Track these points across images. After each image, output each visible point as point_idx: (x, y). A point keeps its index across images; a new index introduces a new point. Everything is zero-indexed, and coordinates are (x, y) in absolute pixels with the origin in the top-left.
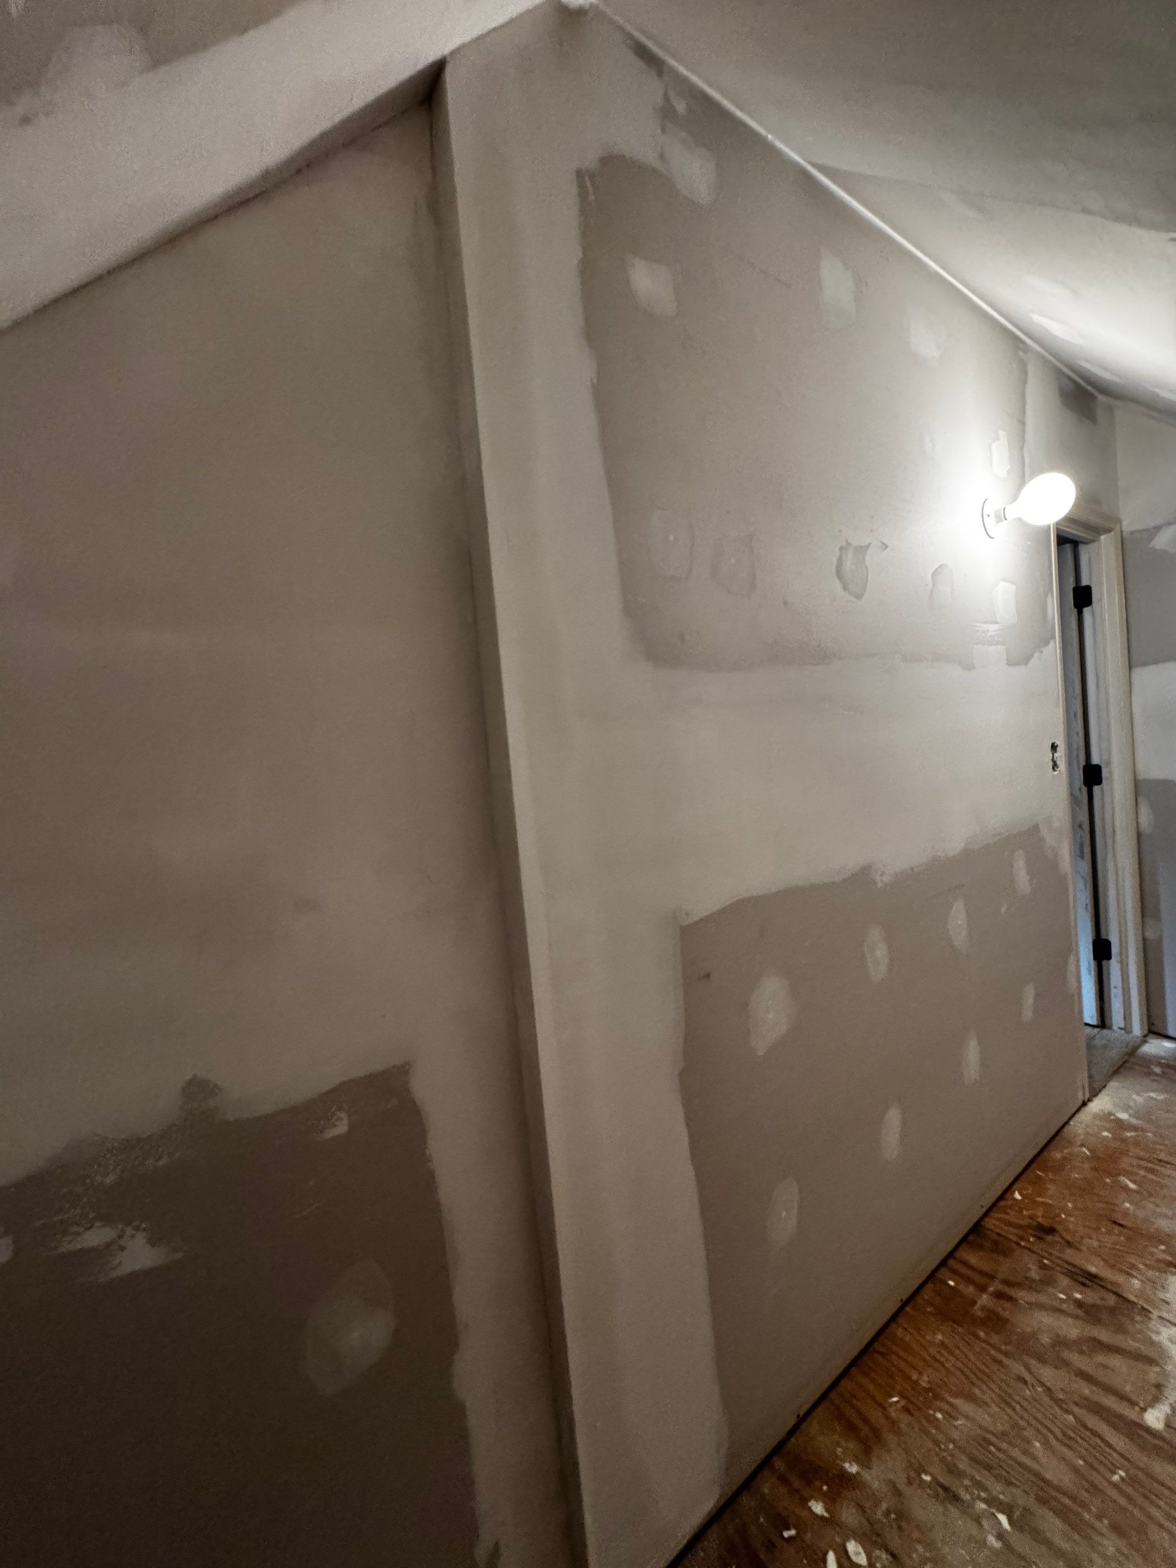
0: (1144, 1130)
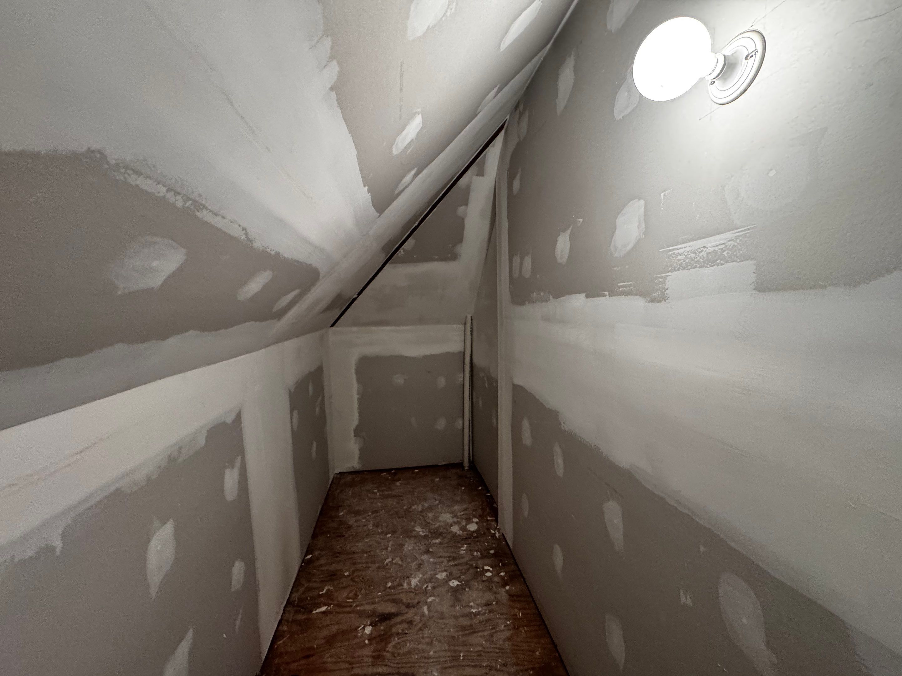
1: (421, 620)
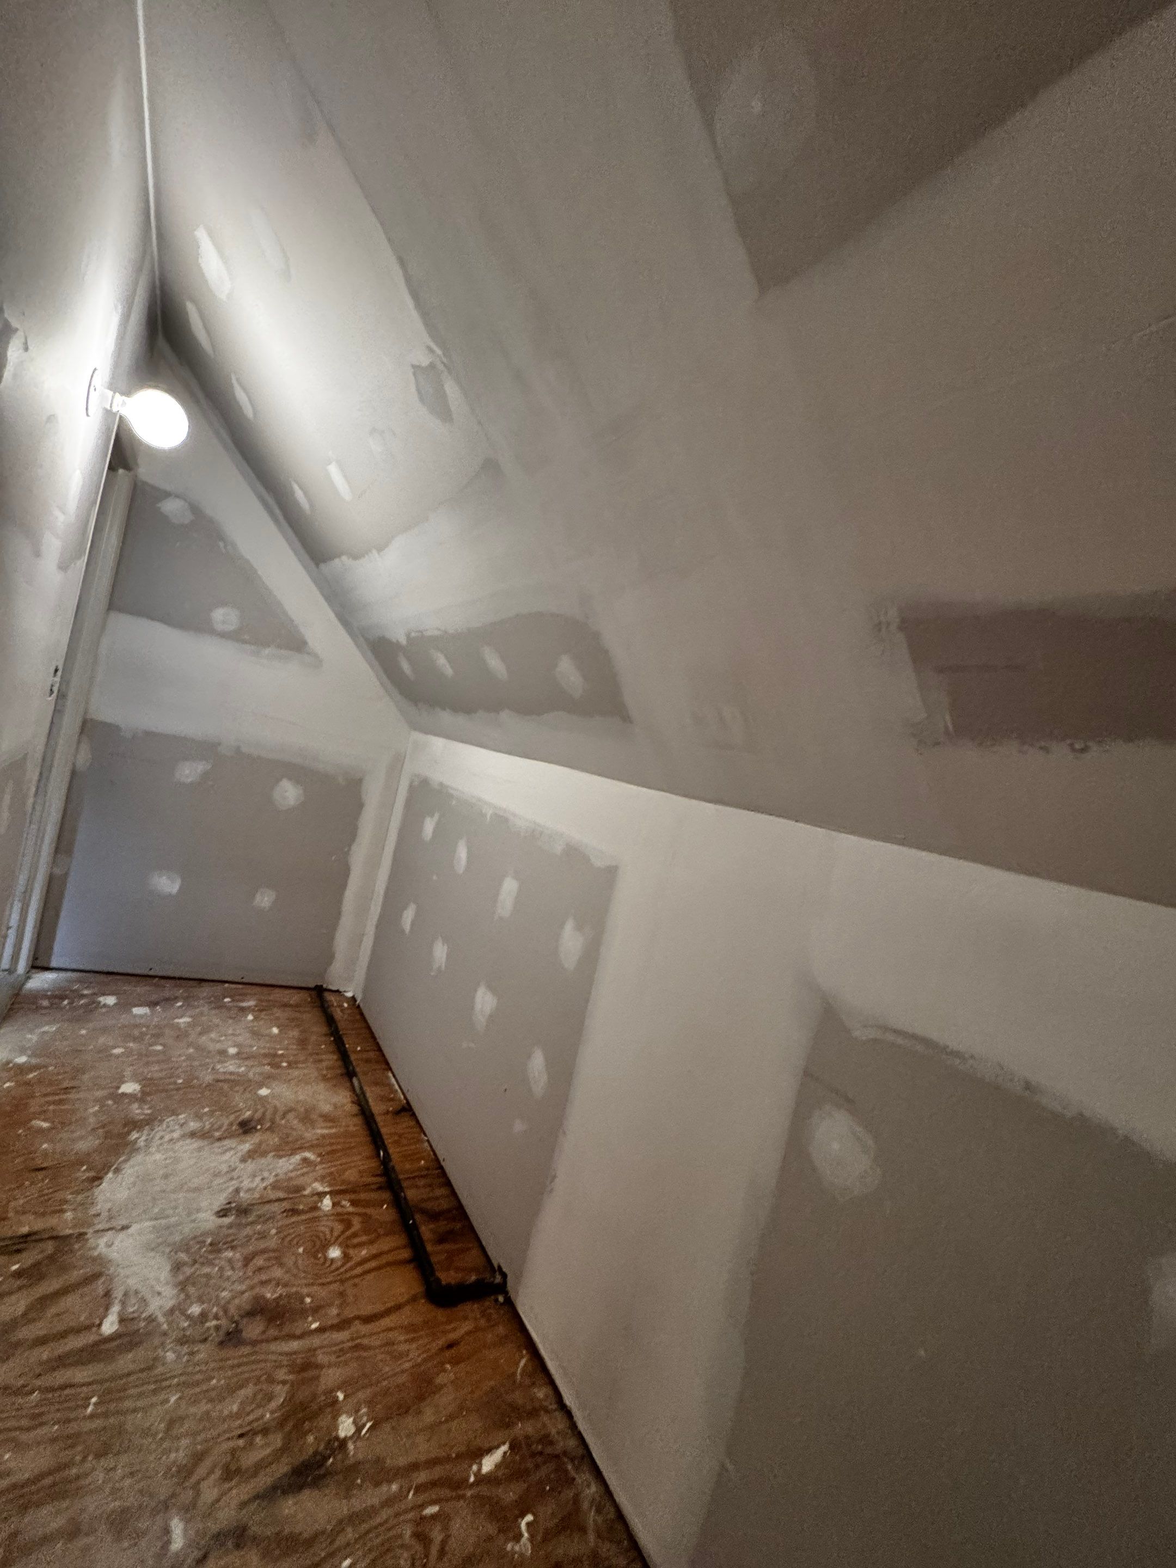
0: (46, 1067)
1: (196, 1487)
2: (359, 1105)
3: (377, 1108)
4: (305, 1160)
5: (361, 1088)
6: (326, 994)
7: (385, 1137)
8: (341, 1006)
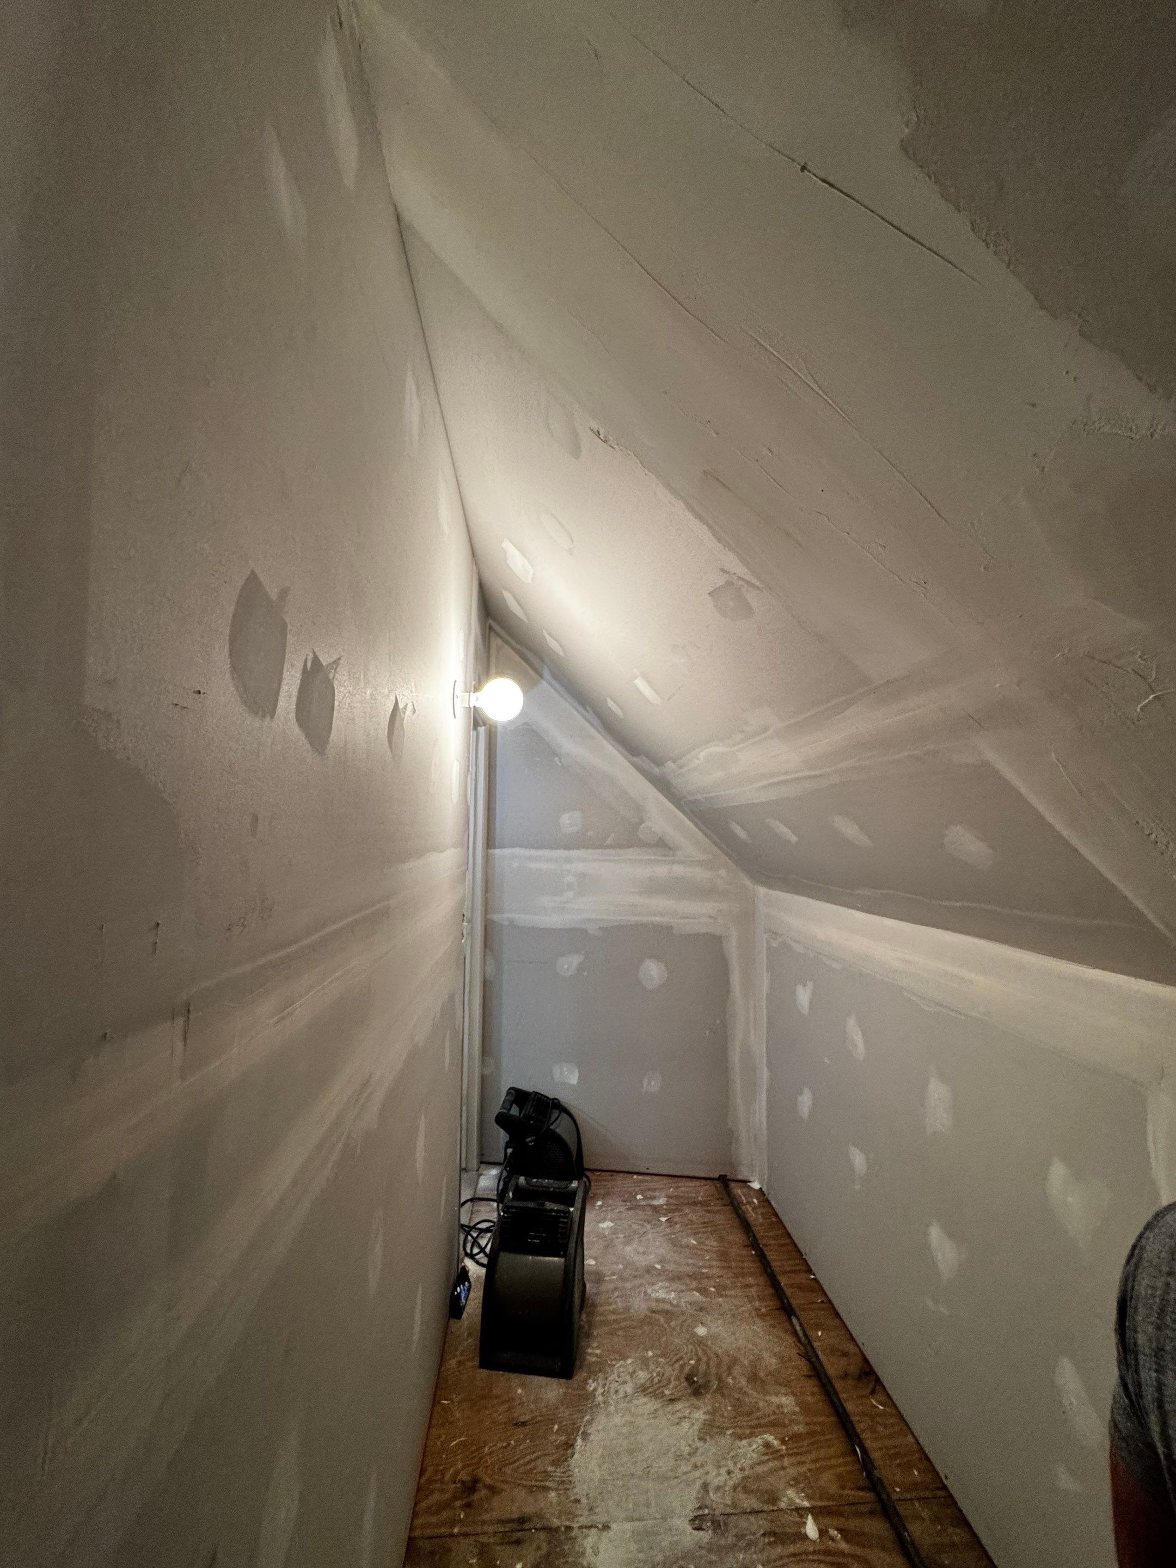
2: (809, 1360)
3: (833, 1367)
4: (767, 1445)
5: (805, 1335)
6: (733, 1185)
7: (855, 1419)
8: (750, 1203)
